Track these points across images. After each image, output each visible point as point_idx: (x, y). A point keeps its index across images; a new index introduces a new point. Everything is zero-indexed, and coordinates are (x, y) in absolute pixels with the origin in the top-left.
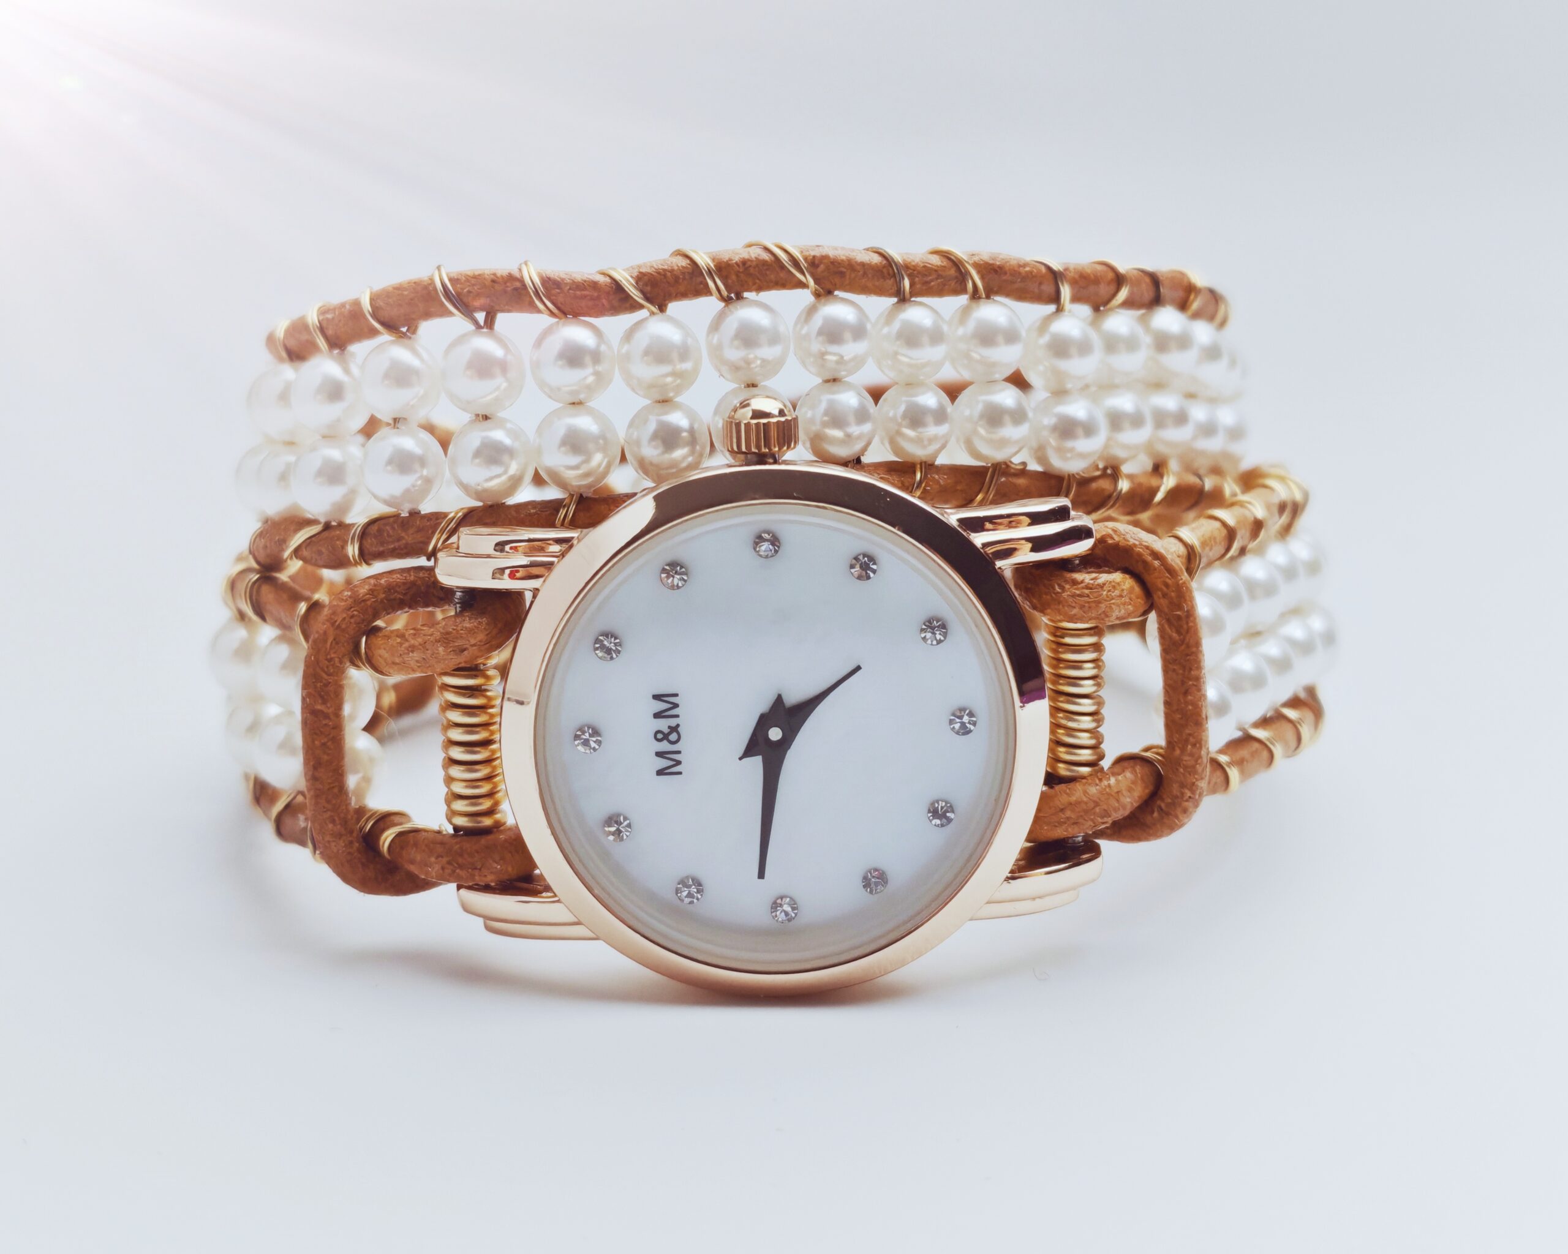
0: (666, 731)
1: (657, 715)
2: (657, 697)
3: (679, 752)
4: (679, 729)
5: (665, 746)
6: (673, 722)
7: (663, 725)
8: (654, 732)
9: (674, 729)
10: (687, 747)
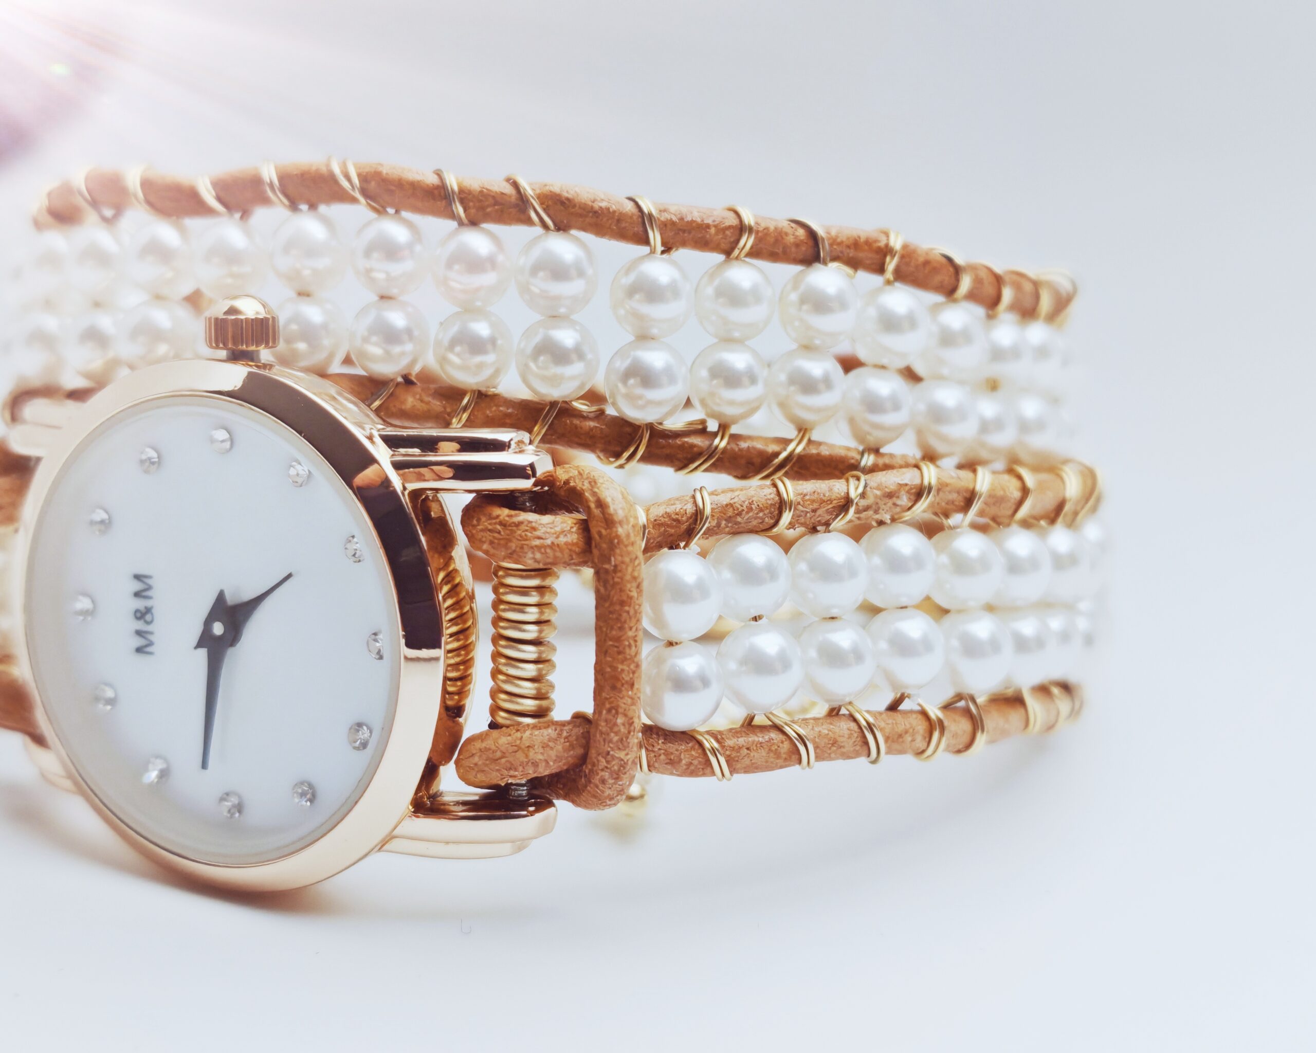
0: (143, 609)
1: (137, 594)
2: (138, 577)
3: (151, 633)
4: (154, 611)
5: (140, 625)
6: (149, 603)
7: (140, 604)
8: (134, 610)
9: (148, 610)
10: (159, 628)
